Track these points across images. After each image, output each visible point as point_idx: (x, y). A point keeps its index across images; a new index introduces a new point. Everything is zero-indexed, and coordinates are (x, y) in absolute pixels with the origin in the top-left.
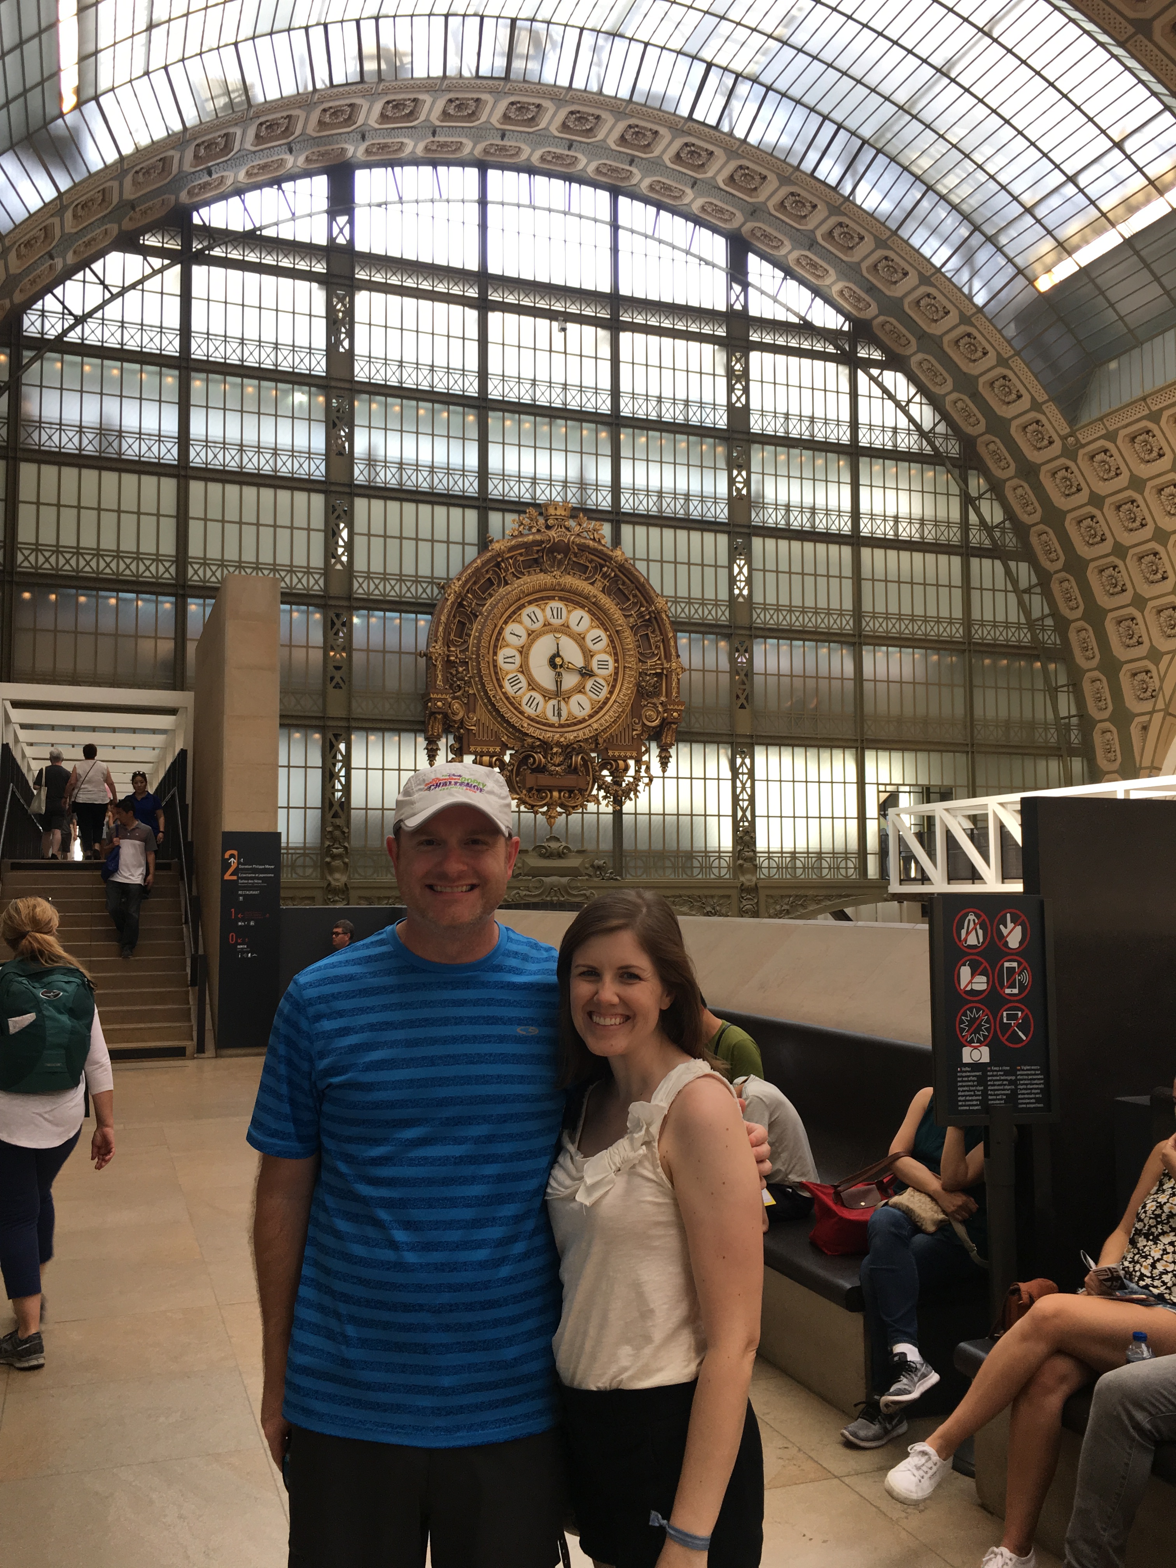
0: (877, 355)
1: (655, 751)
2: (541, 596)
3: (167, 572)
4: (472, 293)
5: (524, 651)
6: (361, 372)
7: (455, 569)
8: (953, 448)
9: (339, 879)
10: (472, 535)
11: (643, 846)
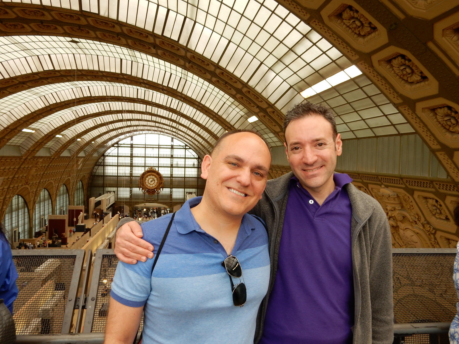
0: (188, 148)
1: (162, 189)
2: (150, 175)
3: (116, 175)
4: (144, 146)
5: (148, 181)
6: (134, 155)
7: (142, 173)
8: (197, 157)
9: (131, 201)
10: (144, 169)
11: (160, 198)
